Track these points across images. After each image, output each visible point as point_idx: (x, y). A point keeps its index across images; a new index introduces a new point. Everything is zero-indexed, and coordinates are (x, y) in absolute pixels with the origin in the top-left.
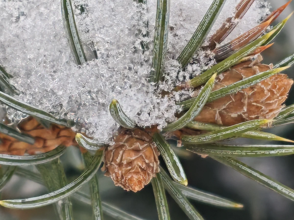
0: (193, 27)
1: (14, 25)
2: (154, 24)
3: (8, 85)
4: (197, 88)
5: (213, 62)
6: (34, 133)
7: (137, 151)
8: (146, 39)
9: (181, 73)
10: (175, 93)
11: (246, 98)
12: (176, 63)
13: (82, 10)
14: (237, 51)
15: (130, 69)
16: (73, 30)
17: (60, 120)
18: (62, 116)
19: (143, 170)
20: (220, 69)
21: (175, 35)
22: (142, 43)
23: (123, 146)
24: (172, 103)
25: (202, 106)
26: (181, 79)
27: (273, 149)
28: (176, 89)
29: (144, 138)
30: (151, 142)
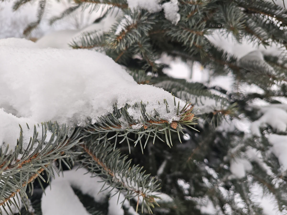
1: (160, 108)
2: (177, 108)
3: (159, 115)
4: (182, 116)
5: (184, 113)
9: (180, 114)
10: (180, 117)
13: (168, 107)
14: (188, 112)
15: (174, 114)
17: (165, 120)
19: (176, 126)
21: (180, 110)
22: (175, 111)
23: (173, 123)
27: (193, 124)
29: (176, 122)
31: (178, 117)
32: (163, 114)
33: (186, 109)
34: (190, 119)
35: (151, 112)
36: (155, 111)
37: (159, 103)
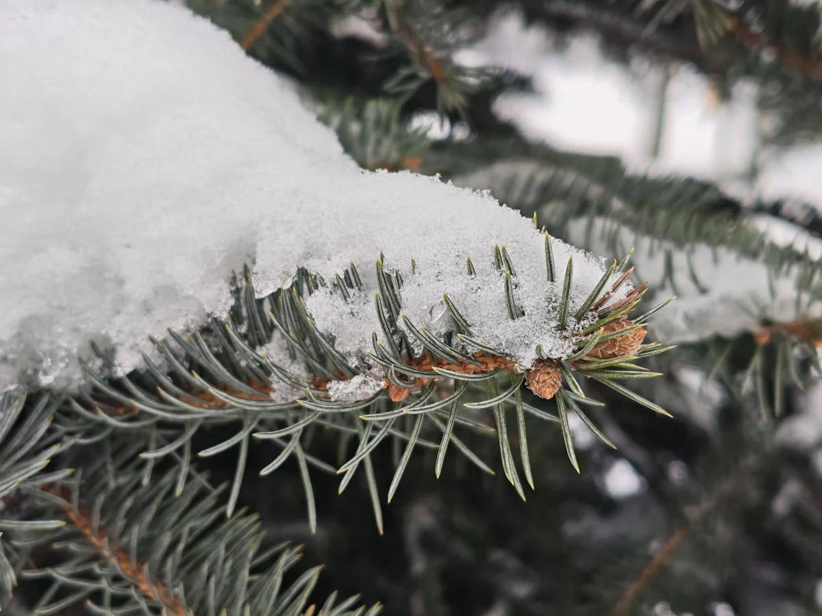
0: (585, 298)
1: (474, 295)
2: (561, 295)
3: (468, 331)
4: (586, 335)
5: (597, 319)
6: (480, 360)
7: (549, 373)
8: (555, 304)
9: (577, 326)
10: (572, 338)
11: (618, 342)
12: (573, 319)
13: (516, 286)
14: (613, 312)
15: (545, 322)
16: (511, 298)
17: (500, 353)
18: (502, 351)
19: (552, 385)
20: (601, 324)
21: (573, 302)
22: (552, 307)
23: (539, 370)
24: (571, 344)
25: (592, 347)
26: (577, 329)
27: (635, 374)
28: (574, 335)
29: (552, 365)
30: (556, 368)
31: (566, 338)
32: (490, 323)
33: (604, 300)
34: (624, 350)
35: (431, 312)
36: (451, 308)
37: (472, 269)
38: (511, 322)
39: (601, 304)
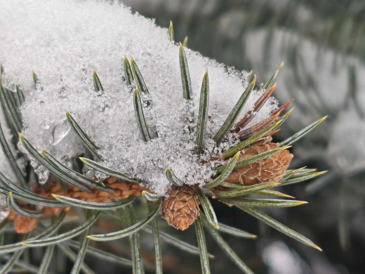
0: (225, 117)
1: (101, 114)
2: (198, 114)
3: (96, 154)
4: (226, 159)
5: (238, 141)
6: (114, 186)
7: (184, 201)
8: (192, 125)
9: (216, 148)
10: (211, 162)
11: (260, 166)
12: (212, 141)
13: (148, 104)
14: (255, 134)
15: (180, 145)
16: (142, 118)
17: (132, 179)
18: (134, 177)
19: (188, 215)
20: (242, 147)
21: (212, 122)
22: (189, 128)
23: (175, 198)
24: (209, 169)
25: (230, 172)
26: (216, 152)
27: (278, 202)
28: (212, 159)
29: (190, 192)
30: (194, 195)
31: (203, 162)
32: (120, 146)
33: (245, 120)
34: (267, 176)
35: (53, 133)
36: (76, 128)
37: (99, 84)
38: (142, 144)
39: (242, 124)
